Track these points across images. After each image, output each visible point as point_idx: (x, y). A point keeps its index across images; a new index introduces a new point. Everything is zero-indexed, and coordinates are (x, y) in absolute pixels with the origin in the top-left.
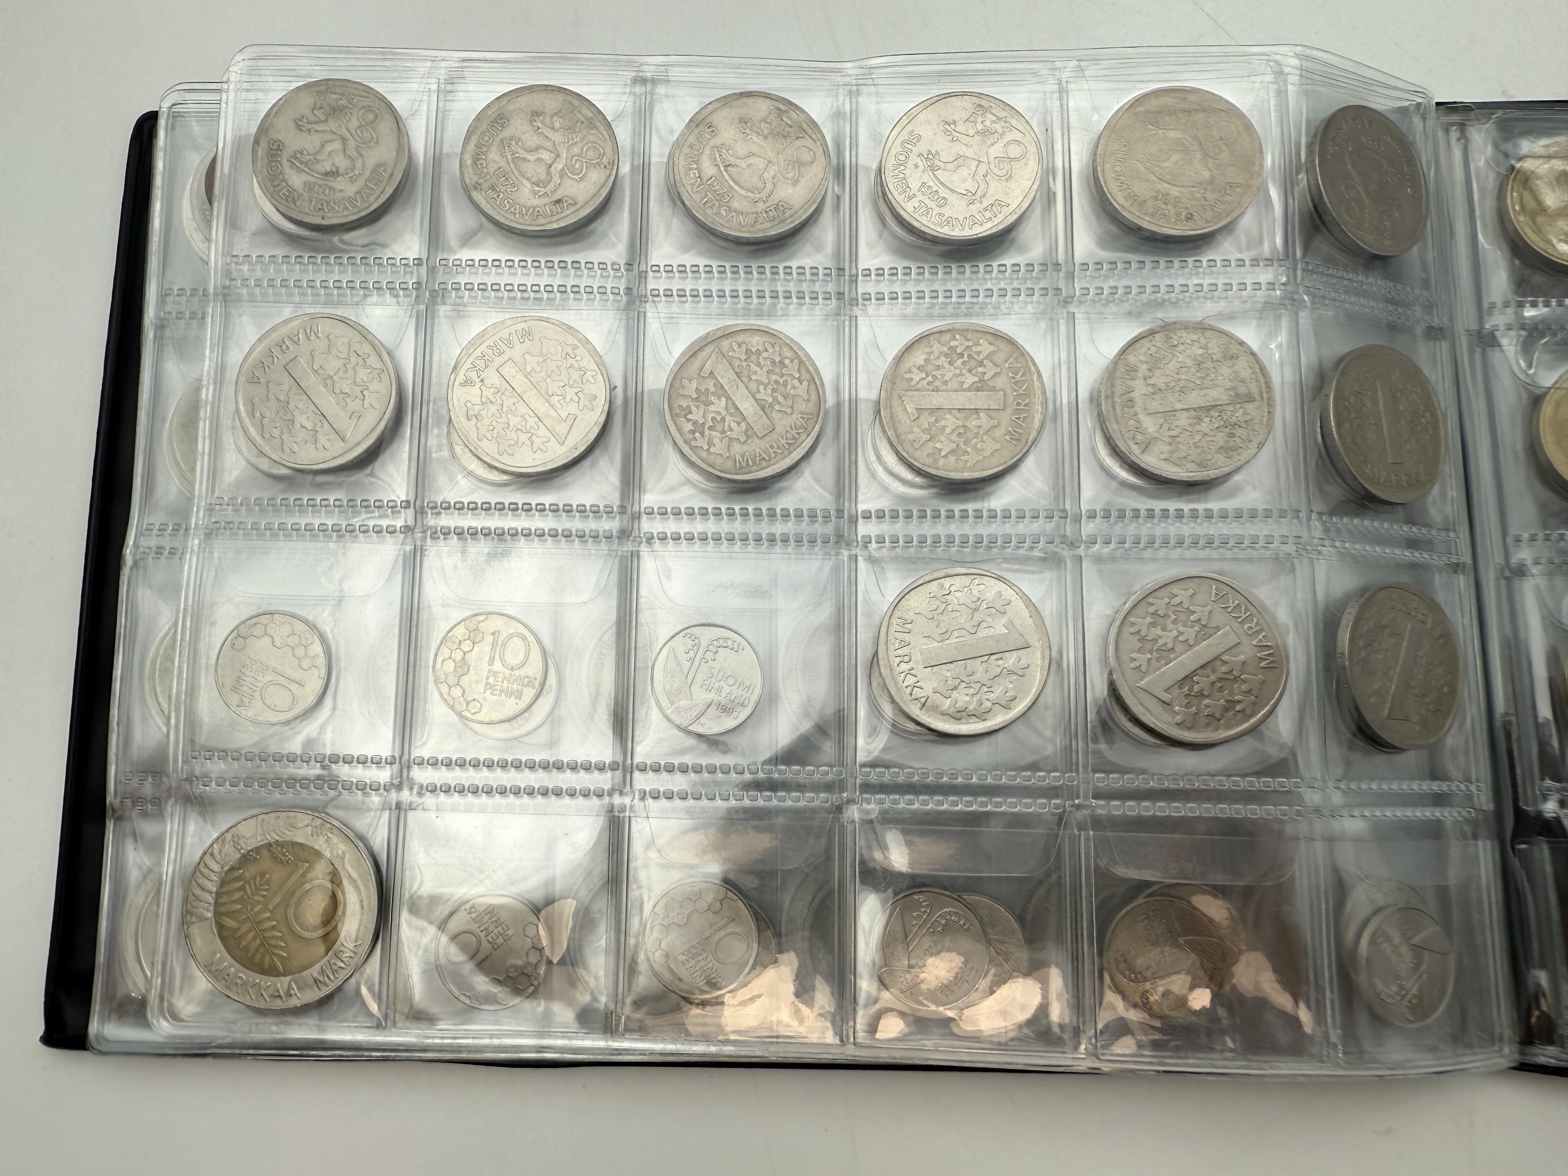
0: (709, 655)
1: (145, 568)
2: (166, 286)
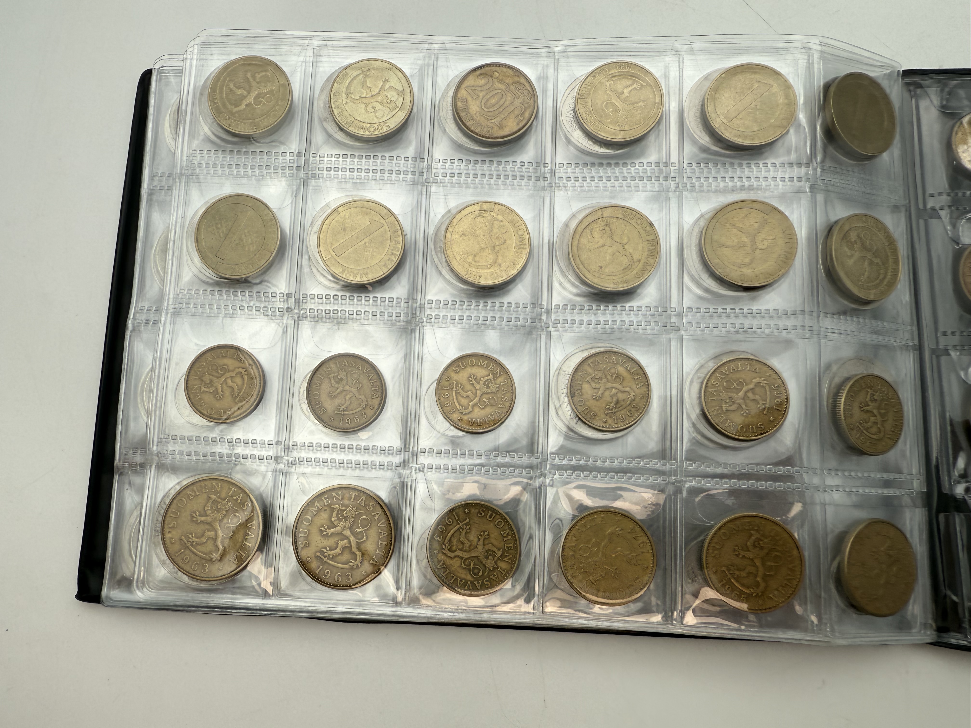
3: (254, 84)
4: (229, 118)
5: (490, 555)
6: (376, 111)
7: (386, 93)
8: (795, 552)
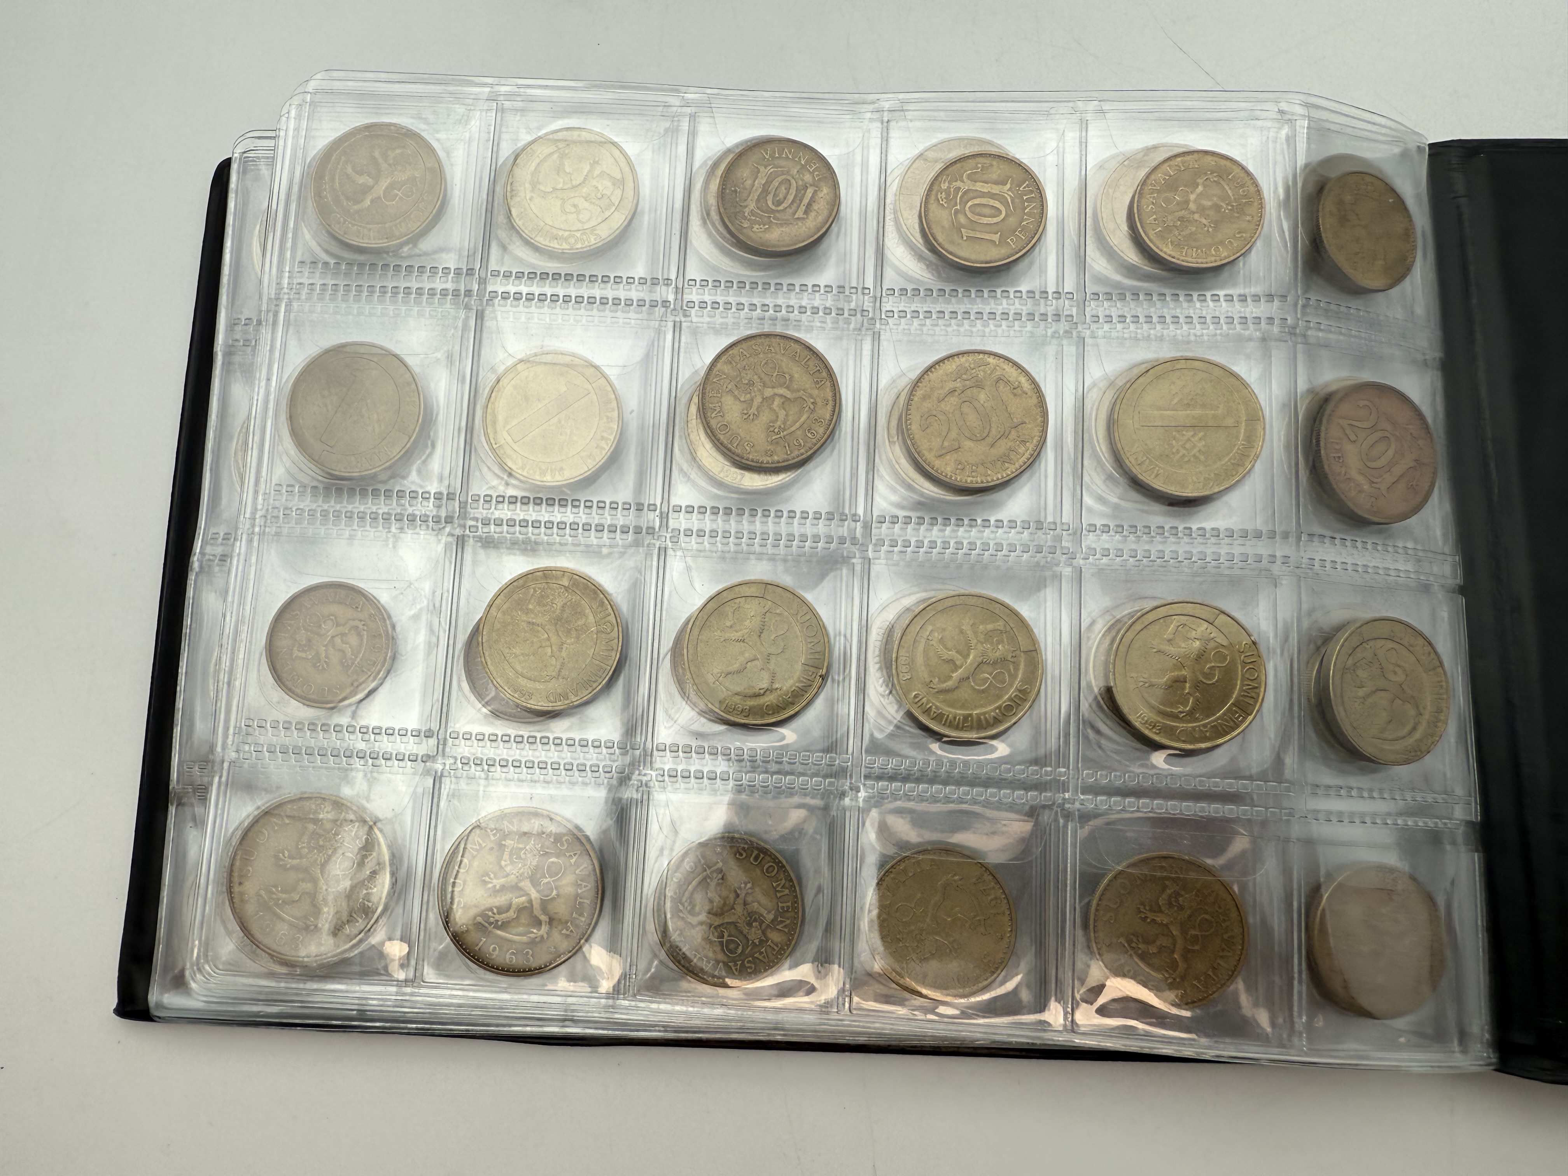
3: (384, 166)
4: (345, 221)
5: (755, 920)
6: (578, 212)
7: (595, 183)
8: (1234, 914)
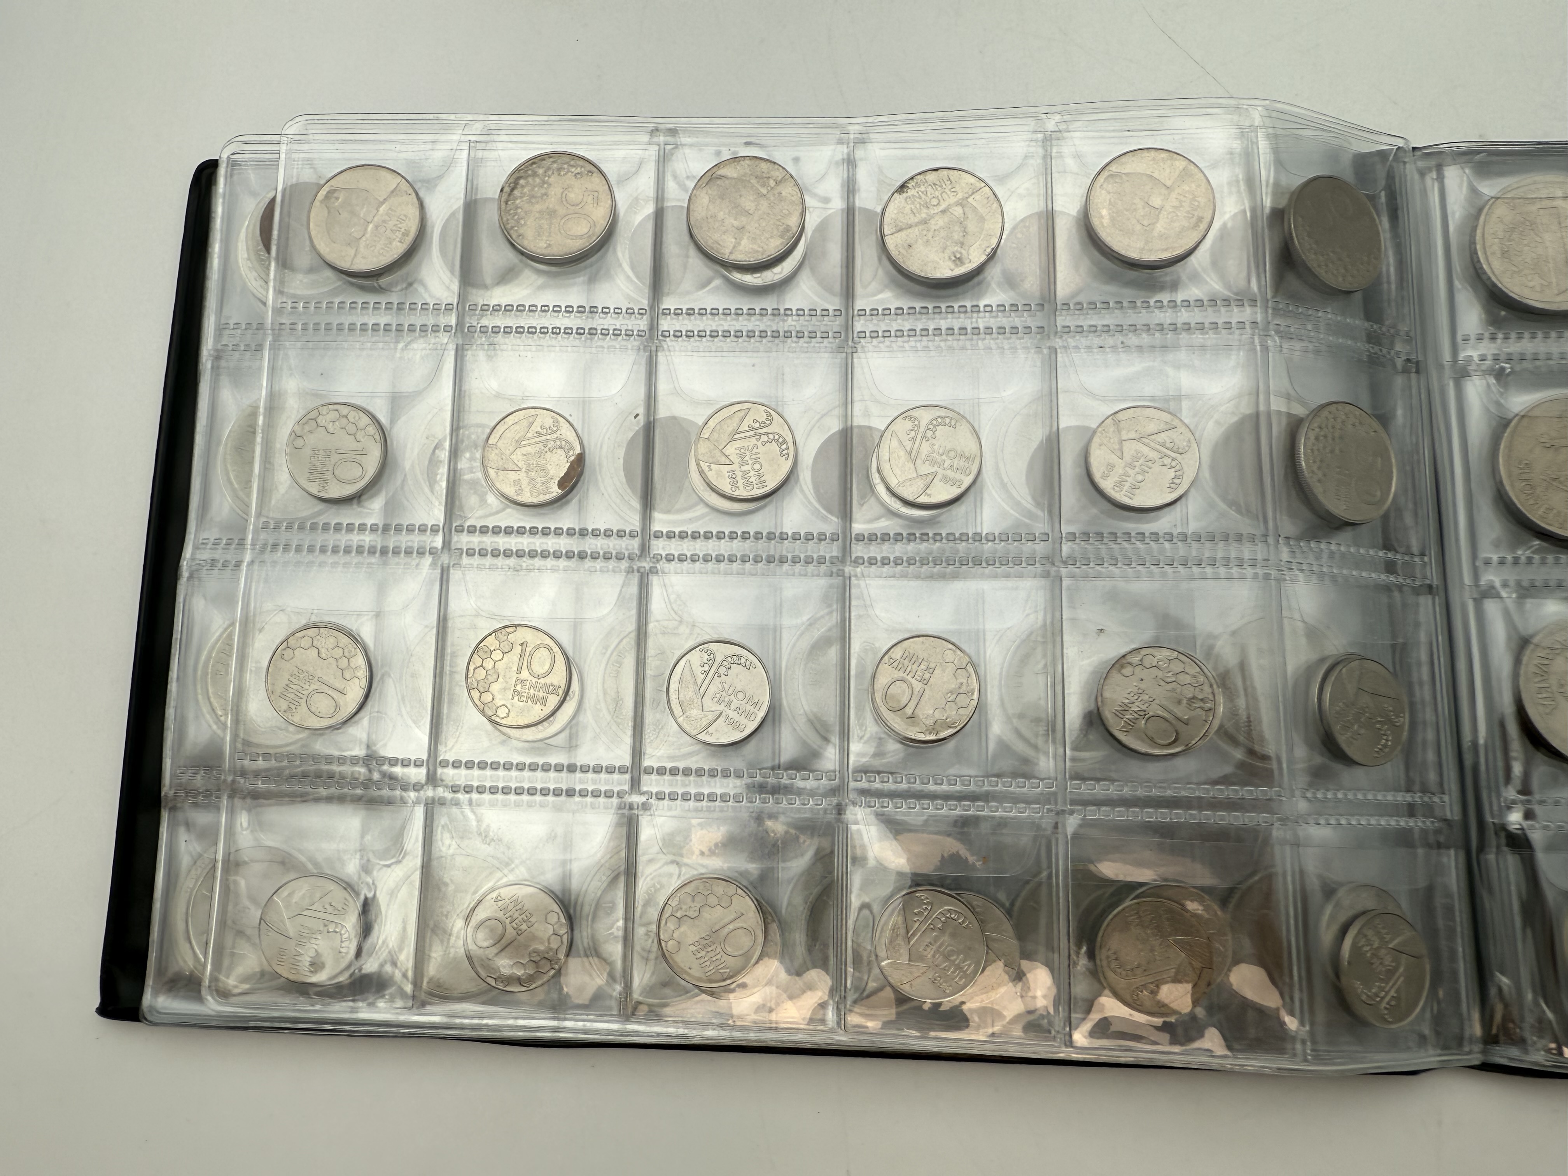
0: (722, 670)
1: (200, 579)
2: (223, 321)
